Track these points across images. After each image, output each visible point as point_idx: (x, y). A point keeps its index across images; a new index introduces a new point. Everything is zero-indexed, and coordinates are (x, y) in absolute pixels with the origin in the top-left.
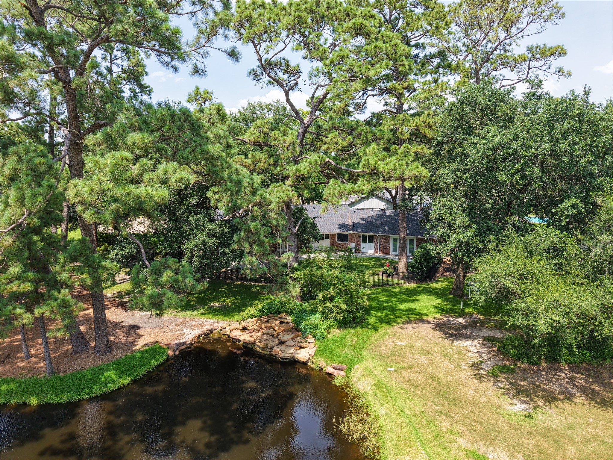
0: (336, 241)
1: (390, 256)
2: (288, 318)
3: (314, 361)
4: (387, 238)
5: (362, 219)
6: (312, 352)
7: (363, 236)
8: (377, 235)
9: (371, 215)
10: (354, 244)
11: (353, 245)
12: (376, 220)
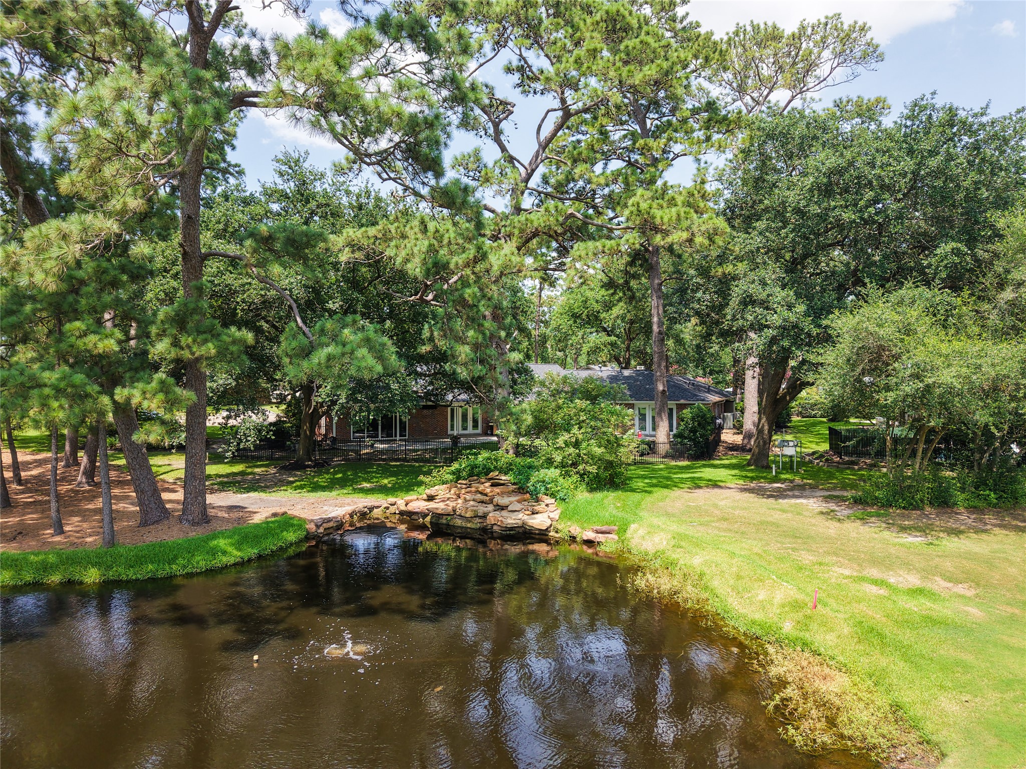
2: (503, 478)
3: (560, 527)
6: (556, 515)
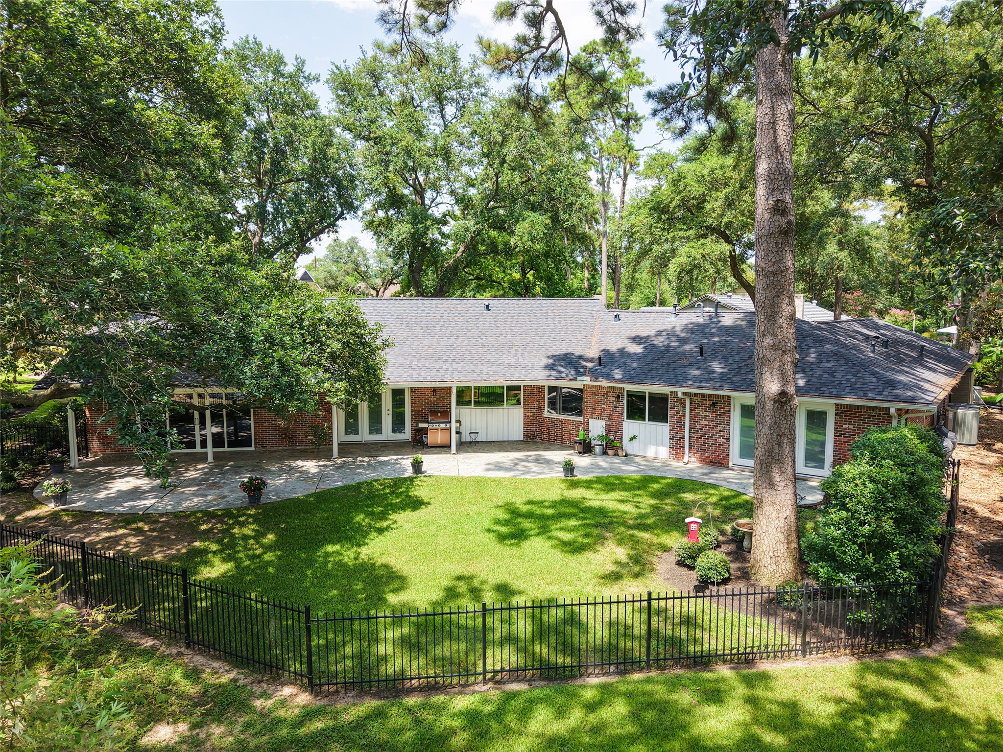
0: (546, 414)
1: (726, 473)
4: (719, 405)
5: (637, 339)
7: (630, 394)
8: (680, 391)
9: (669, 327)
10: (602, 423)
11: (597, 428)
12: (684, 341)
